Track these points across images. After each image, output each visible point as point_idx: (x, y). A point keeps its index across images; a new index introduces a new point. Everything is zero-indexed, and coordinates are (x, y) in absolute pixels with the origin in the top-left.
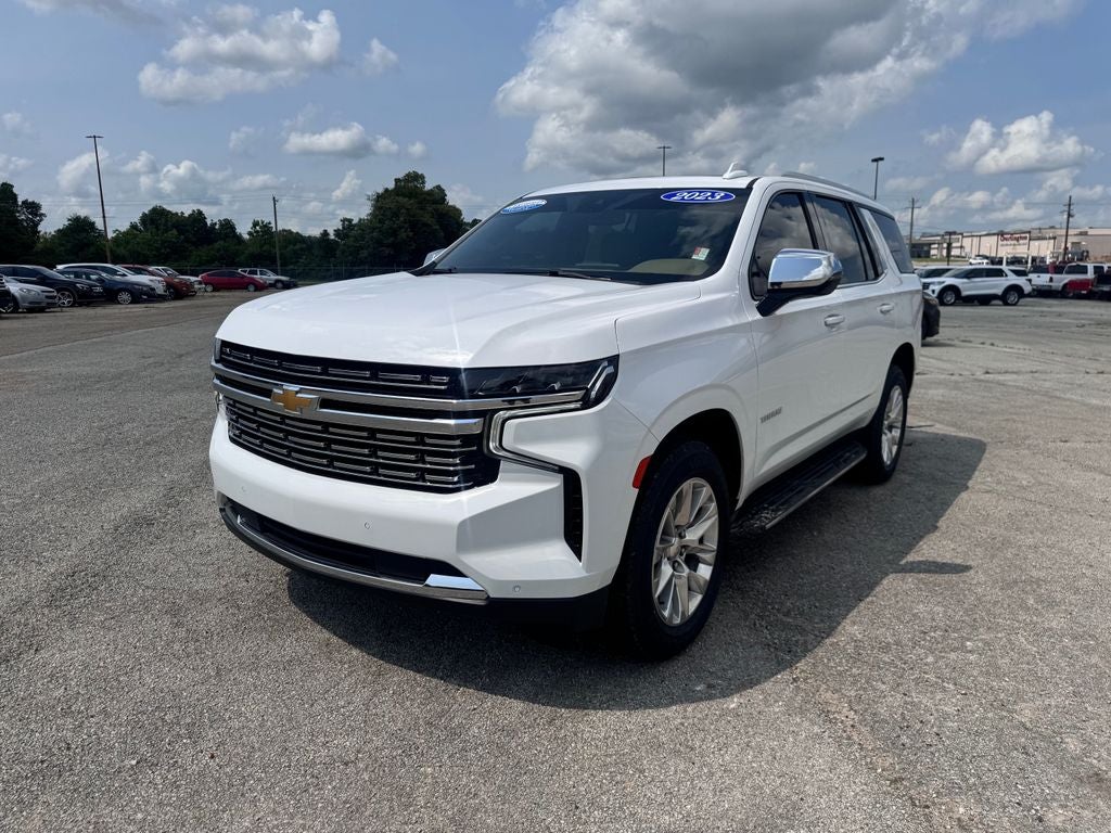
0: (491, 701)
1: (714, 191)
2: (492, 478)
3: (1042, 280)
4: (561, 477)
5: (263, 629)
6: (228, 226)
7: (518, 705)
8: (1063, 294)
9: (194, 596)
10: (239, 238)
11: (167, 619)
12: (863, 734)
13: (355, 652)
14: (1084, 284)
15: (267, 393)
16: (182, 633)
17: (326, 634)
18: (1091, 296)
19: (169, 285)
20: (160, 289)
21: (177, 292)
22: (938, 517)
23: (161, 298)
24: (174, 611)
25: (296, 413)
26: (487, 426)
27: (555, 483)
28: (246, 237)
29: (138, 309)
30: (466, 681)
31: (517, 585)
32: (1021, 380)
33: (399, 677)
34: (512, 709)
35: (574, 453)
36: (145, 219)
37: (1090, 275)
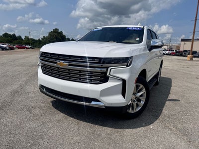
0: (104, 128)
1: (137, 28)
2: (107, 81)
3: (167, 52)
4: (122, 81)
5: (50, 114)
6: (20, 37)
7: (110, 129)
8: (170, 55)
9: (32, 107)
10: (22, 39)
11: (28, 112)
12: (178, 132)
13: (72, 118)
14: (174, 53)
15: (56, 63)
16: (32, 115)
17: (64, 115)
18: (175, 55)
19: (9, 47)
20: (8, 48)
21: (11, 49)
22: (170, 91)
23: (8, 50)
24: (29, 110)
25: (63, 67)
26: (107, 70)
27: (120, 83)
28: (24, 39)
29: (3, 51)
30: (97, 124)
31: (112, 104)
32: (171, 68)
33: (83, 123)
34: (109, 130)
35: (125, 76)
36: (3, 35)
37: (175, 52)
